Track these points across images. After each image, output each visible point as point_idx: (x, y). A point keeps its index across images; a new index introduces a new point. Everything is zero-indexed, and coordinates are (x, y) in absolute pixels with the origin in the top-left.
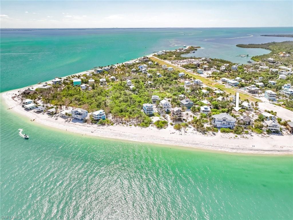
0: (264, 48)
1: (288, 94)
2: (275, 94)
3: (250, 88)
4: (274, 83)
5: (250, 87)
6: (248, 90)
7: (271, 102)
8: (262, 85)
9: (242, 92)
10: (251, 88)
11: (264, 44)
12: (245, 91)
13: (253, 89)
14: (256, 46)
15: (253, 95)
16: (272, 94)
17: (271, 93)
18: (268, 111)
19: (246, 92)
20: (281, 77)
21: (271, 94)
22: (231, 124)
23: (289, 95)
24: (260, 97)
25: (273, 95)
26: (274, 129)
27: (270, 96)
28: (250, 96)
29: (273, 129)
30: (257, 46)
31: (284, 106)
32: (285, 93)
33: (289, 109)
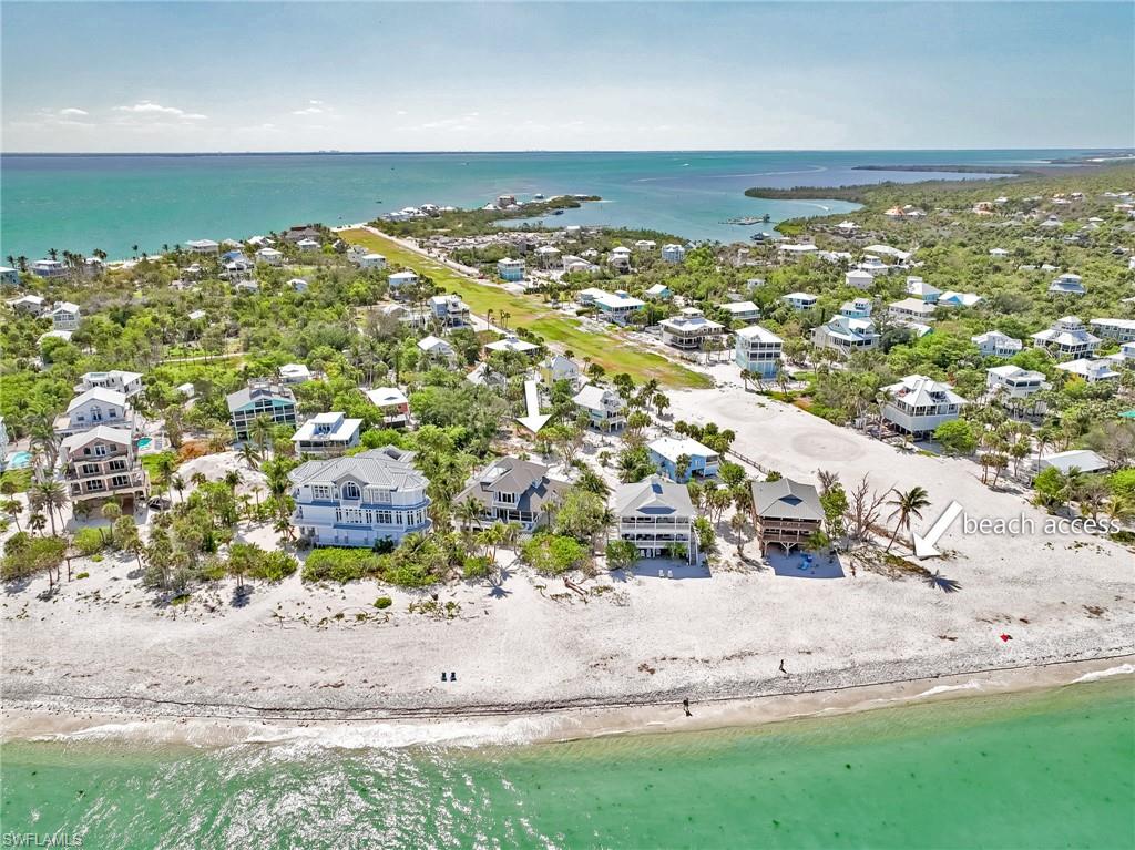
0: (843, 199)
1: (846, 343)
2: (778, 345)
3: (675, 322)
4: (805, 302)
5: (680, 318)
6: (671, 336)
7: (751, 384)
8: (753, 312)
9: (646, 345)
10: (681, 323)
11: (849, 188)
12: (656, 342)
13: (688, 327)
14: (816, 194)
15: (685, 354)
16: (762, 345)
17: (756, 341)
18: (693, 427)
19: (660, 344)
20: (851, 278)
21: (754, 345)
22: (399, 521)
23: (849, 349)
24: (714, 363)
25: (766, 351)
26: (659, 537)
27: (754, 356)
28: (670, 360)
29: (647, 537)
30: (820, 194)
31: (807, 401)
32: (836, 341)
33: (824, 417)
